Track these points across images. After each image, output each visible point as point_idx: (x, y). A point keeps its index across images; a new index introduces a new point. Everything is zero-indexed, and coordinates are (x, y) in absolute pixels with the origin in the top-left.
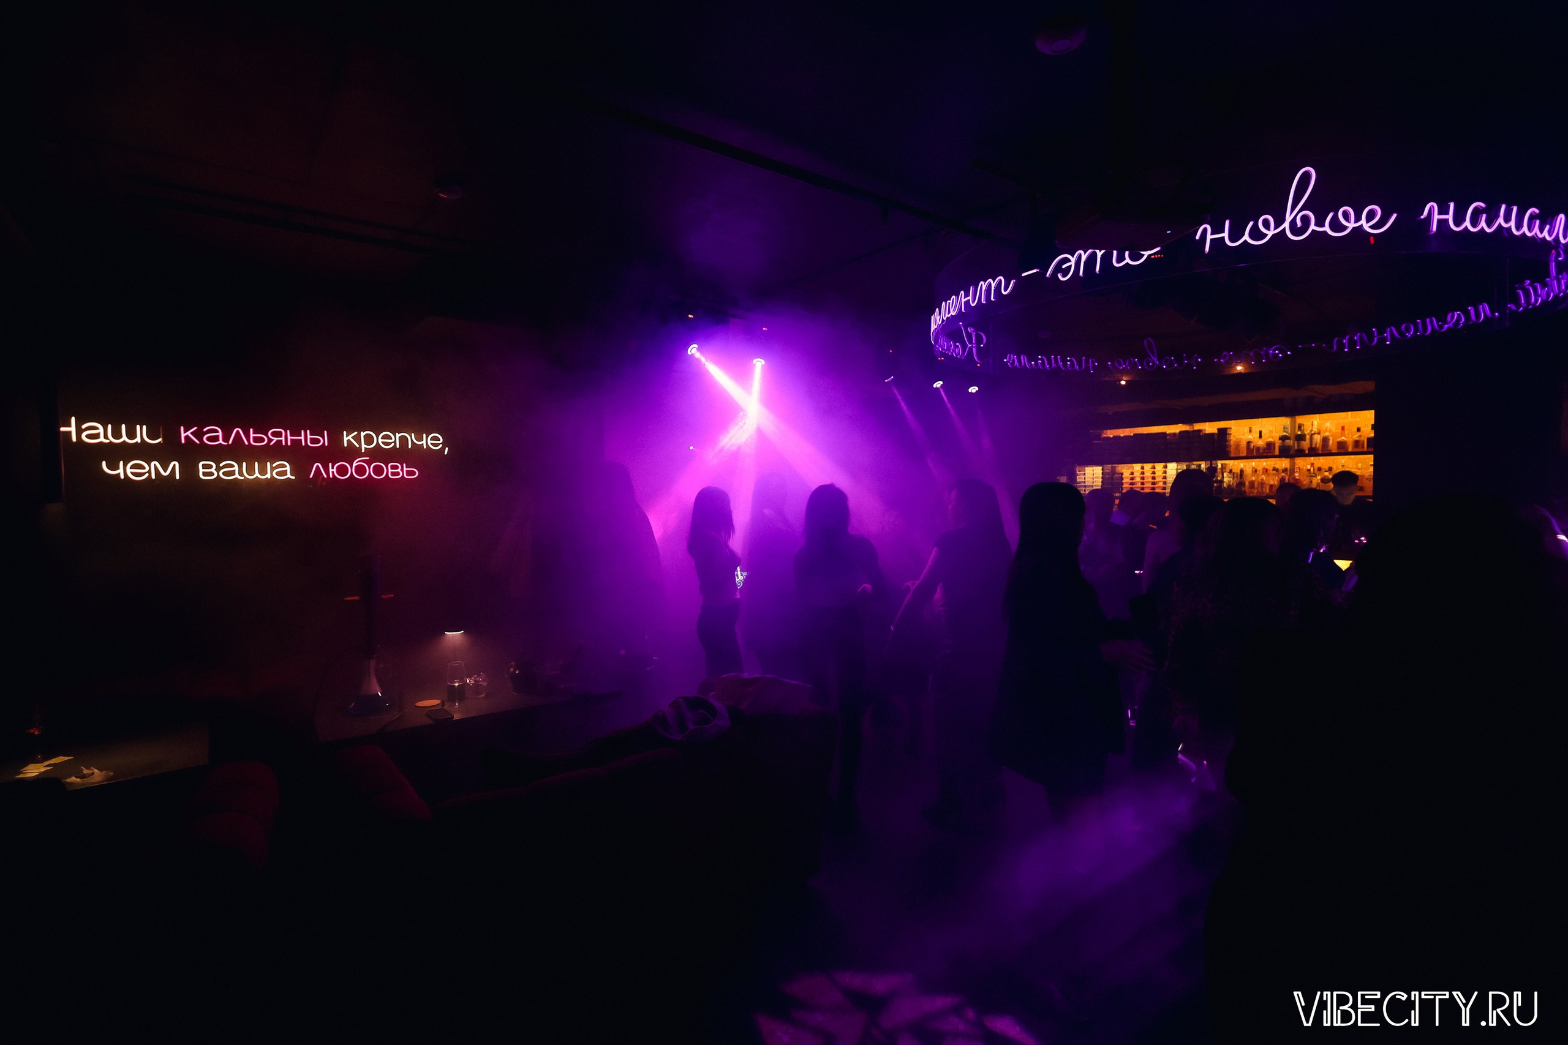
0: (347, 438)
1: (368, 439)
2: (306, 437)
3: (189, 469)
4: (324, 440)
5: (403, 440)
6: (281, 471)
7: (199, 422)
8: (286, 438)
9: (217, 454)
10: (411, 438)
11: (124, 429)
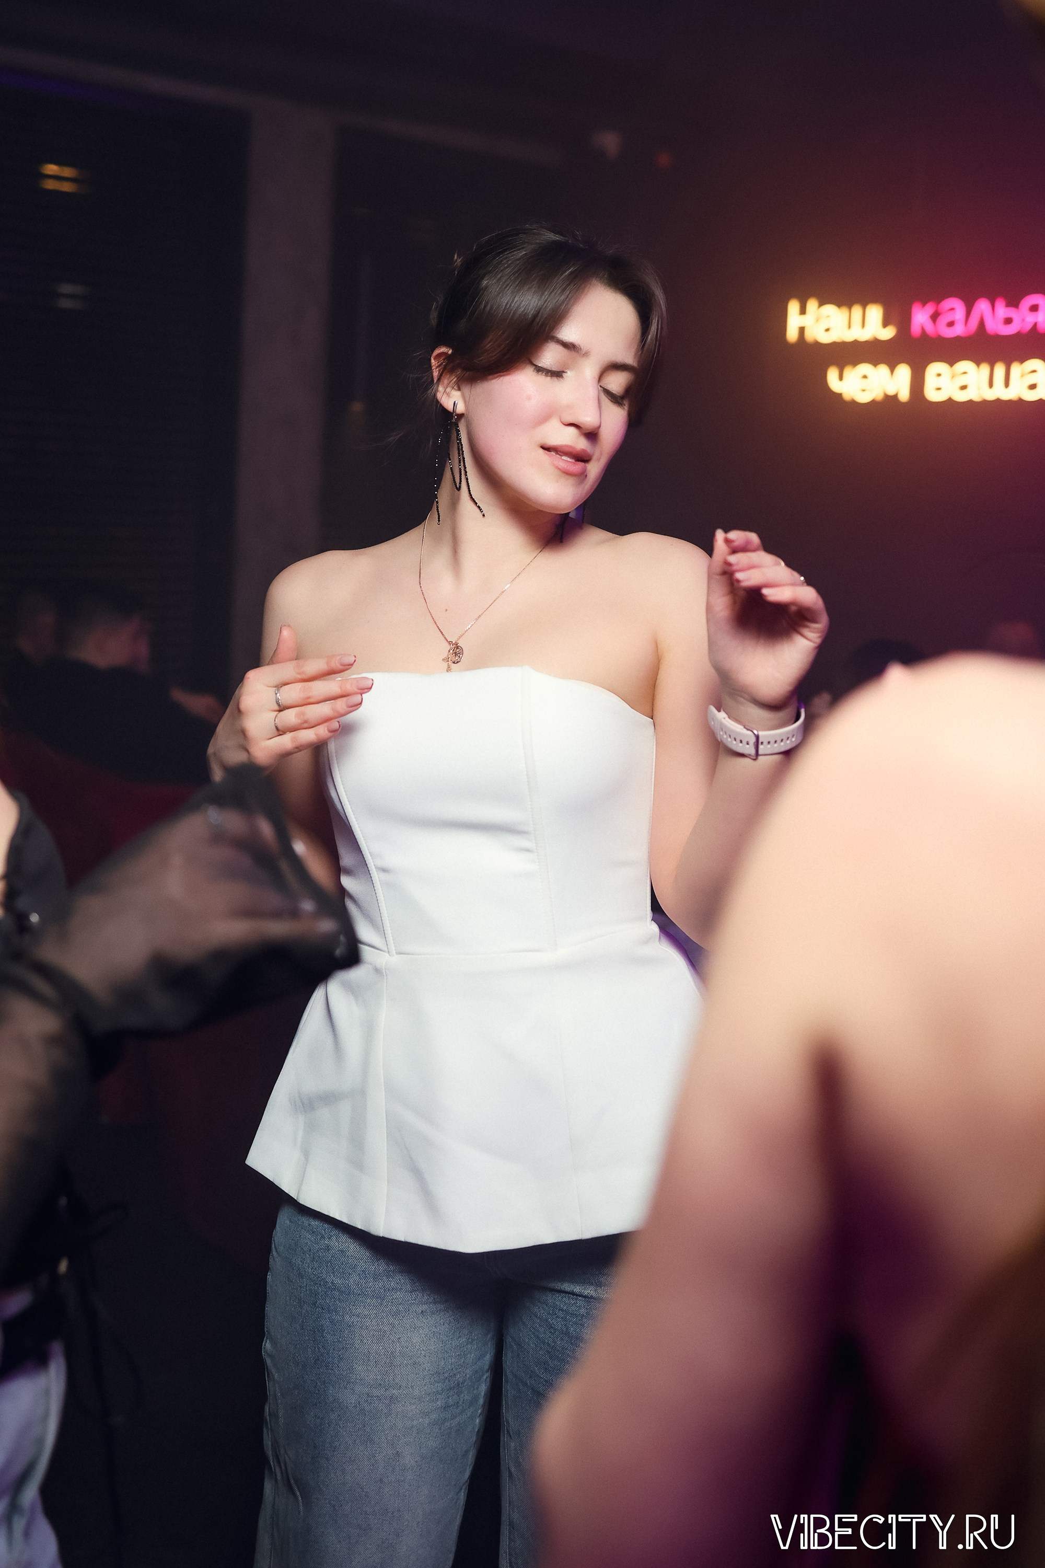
3: (918, 382)
6: (1030, 382)
7: (935, 295)
9: (953, 352)
11: (857, 310)
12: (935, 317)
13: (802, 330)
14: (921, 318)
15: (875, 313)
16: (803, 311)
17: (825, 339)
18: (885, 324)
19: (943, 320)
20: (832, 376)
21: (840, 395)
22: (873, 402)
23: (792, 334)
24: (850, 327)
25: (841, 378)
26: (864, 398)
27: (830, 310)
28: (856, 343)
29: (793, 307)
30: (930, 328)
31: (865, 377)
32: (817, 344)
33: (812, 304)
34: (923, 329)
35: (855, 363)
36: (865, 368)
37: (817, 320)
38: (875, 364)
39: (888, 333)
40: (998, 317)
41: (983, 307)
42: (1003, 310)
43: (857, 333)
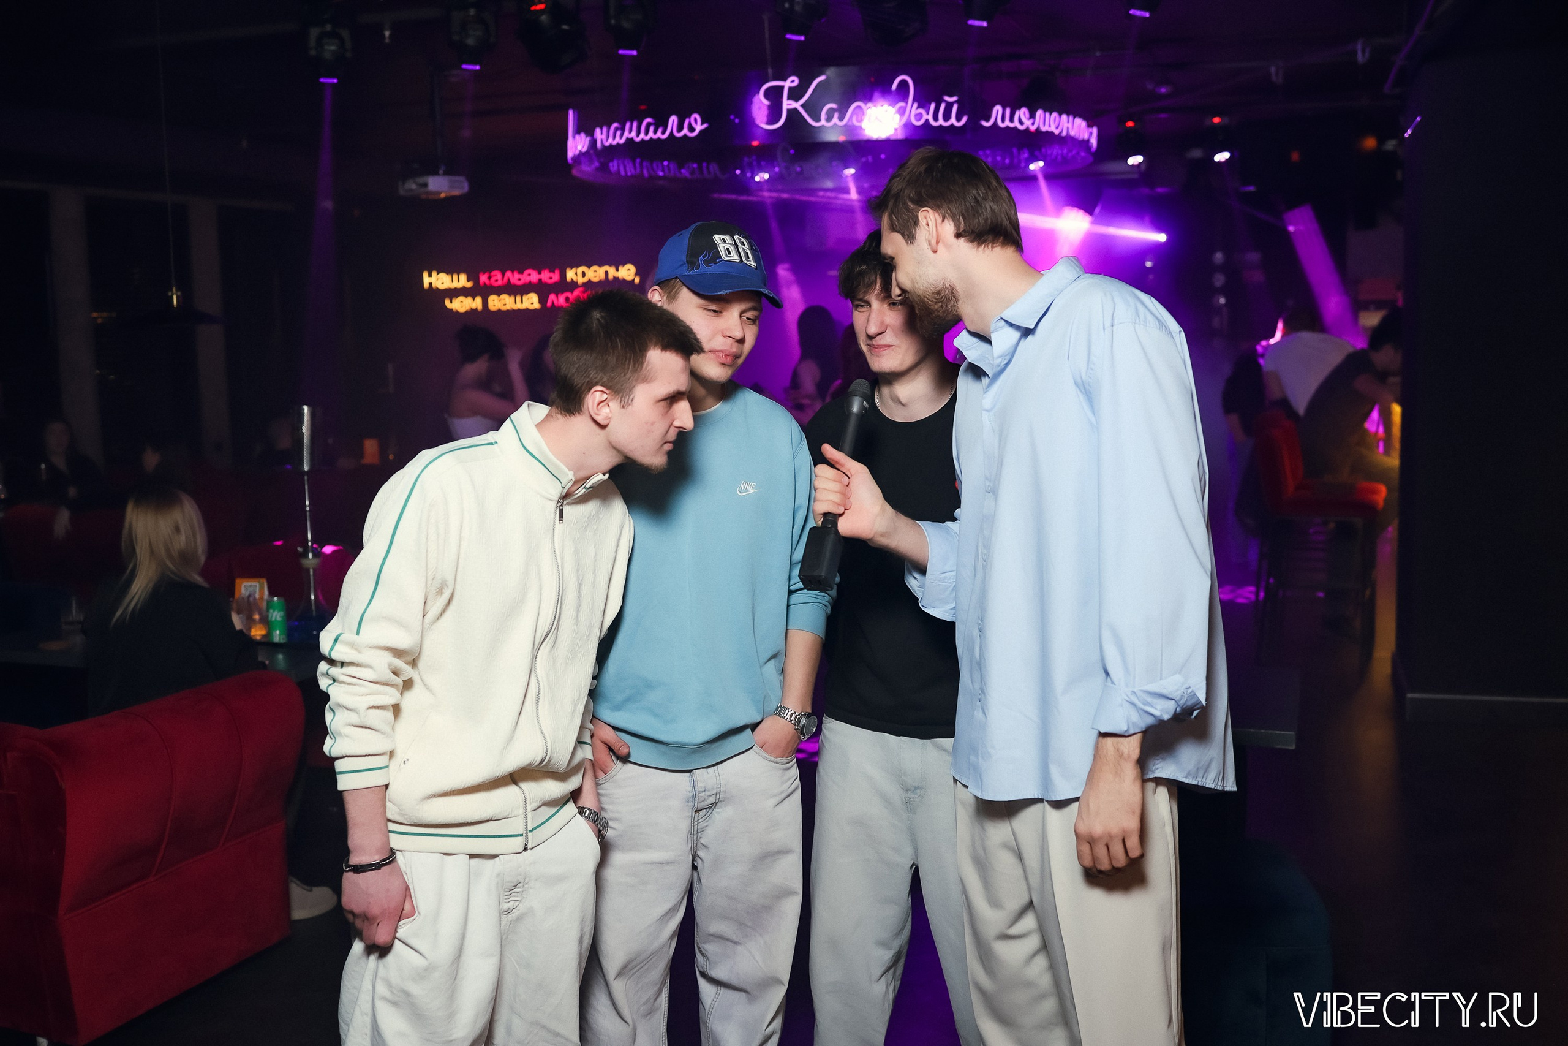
0: (570, 274)
1: (584, 274)
2: (546, 276)
3: (485, 303)
4: (556, 277)
5: (607, 273)
6: (531, 301)
7: (489, 270)
8: (533, 276)
9: (498, 291)
10: (612, 272)
11: (455, 277)
12: (489, 278)
13: (431, 284)
14: (483, 278)
15: (463, 277)
16: (430, 275)
17: (441, 287)
18: (468, 281)
19: (493, 279)
20: (447, 302)
21: (452, 309)
22: (467, 312)
23: (426, 285)
24: (452, 282)
25: (451, 302)
26: (462, 310)
27: (443, 275)
28: (456, 289)
29: (425, 275)
30: (487, 282)
31: (462, 302)
32: (438, 289)
33: (434, 274)
34: (485, 283)
35: (457, 297)
36: (461, 298)
37: (437, 280)
38: (466, 296)
39: (469, 285)
40: (515, 278)
41: (508, 274)
42: (517, 276)
43: (456, 285)
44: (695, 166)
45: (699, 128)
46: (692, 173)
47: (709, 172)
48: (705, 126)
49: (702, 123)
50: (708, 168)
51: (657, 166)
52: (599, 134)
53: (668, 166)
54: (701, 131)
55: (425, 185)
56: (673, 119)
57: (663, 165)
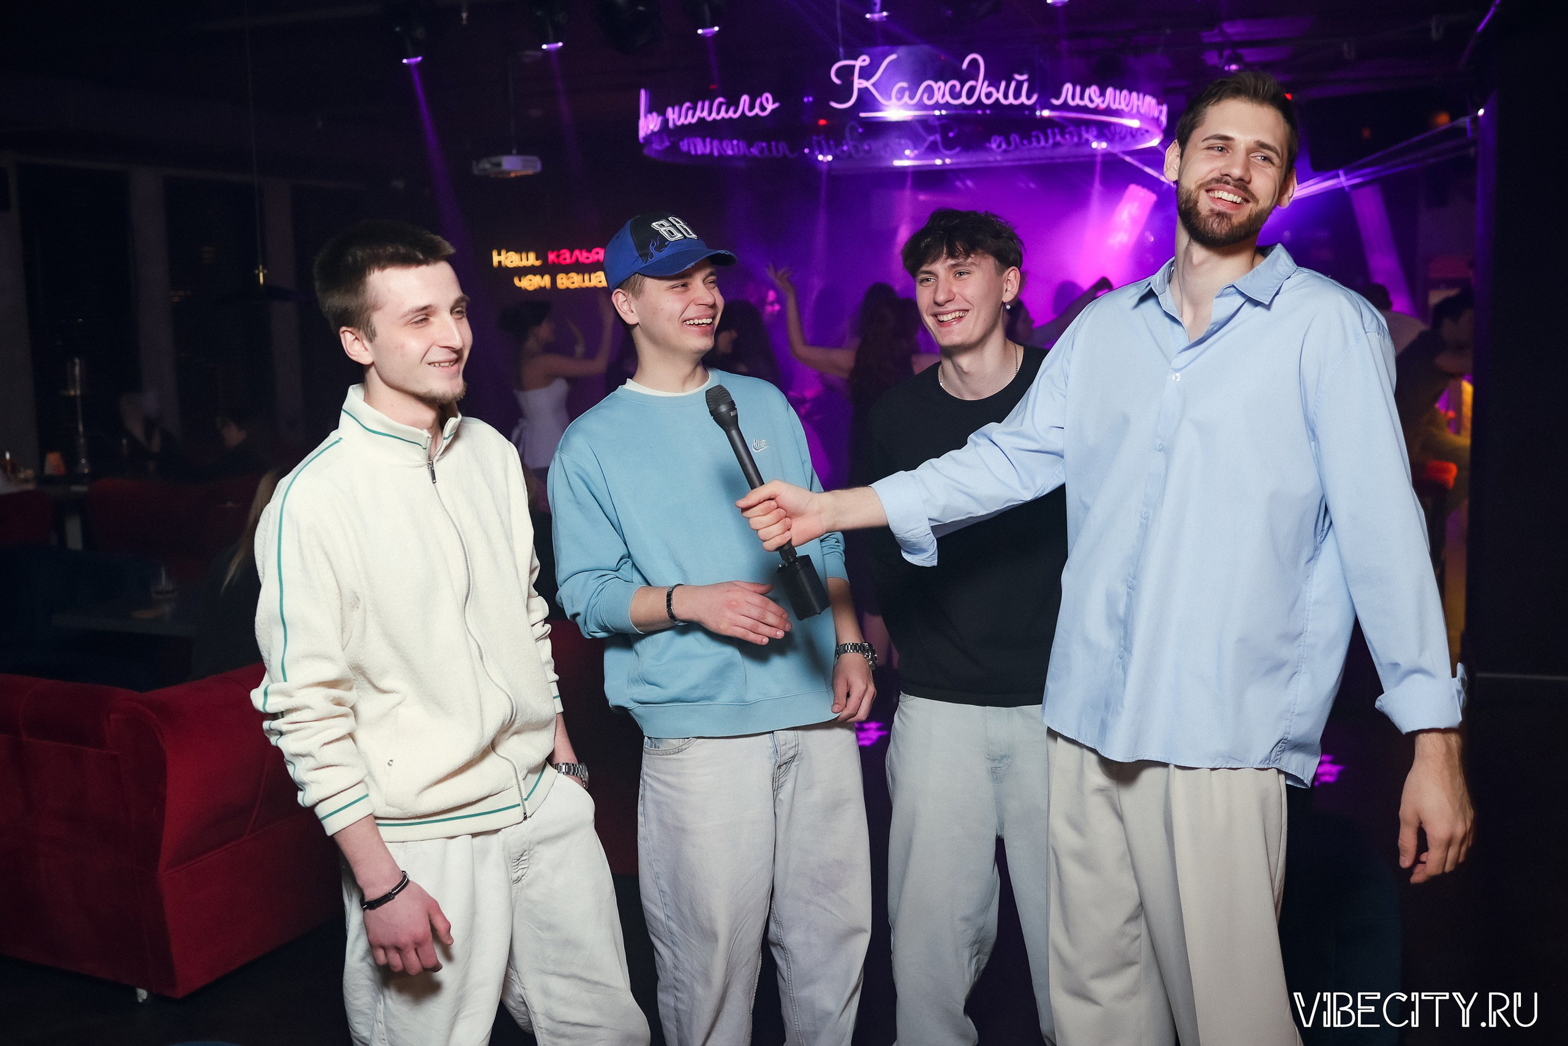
3: (554, 281)
7: (557, 248)
9: (567, 270)
11: (524, 255)
12: (558, 256)
13: (500, 262)
14: (552, 257)
15: (532, 256)
16: (499, 254)
17: (510, 265)
18: (537, 259)
19: (562, 257)
20: (516, 281)
21: (521, 288)
22: (535, 290)
23: (495, 263)
24: (521, 260)
25: (520, 281)
26: (531, 288)
27: (512, 254)
28: (525, 267)
29: (495, 254)
30: (556, 260)
31: (531, 280)
32: (507, 267)
33: (503, 252)
34: (554, 262)
35: (526, 275)
36: (530, 277)
37: (506, 258)
38: (535, 275)
39: (538, 263)
40: (583, 256)
41: (577, 253)
42: (585, 254)
43: (524, 263)
44: (764, 144)
45: (770, 107)
46: (762, 152)
47: (778, 151)
48: (777, 105)
49: (774, 103)
50: (776, 146)
51: (727, 145)
52: (671, 114)
53: (738, 145)
54: (773, 111)
55: (499, 165)
56: (745, 99)
57: (732, 144)
